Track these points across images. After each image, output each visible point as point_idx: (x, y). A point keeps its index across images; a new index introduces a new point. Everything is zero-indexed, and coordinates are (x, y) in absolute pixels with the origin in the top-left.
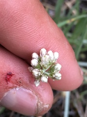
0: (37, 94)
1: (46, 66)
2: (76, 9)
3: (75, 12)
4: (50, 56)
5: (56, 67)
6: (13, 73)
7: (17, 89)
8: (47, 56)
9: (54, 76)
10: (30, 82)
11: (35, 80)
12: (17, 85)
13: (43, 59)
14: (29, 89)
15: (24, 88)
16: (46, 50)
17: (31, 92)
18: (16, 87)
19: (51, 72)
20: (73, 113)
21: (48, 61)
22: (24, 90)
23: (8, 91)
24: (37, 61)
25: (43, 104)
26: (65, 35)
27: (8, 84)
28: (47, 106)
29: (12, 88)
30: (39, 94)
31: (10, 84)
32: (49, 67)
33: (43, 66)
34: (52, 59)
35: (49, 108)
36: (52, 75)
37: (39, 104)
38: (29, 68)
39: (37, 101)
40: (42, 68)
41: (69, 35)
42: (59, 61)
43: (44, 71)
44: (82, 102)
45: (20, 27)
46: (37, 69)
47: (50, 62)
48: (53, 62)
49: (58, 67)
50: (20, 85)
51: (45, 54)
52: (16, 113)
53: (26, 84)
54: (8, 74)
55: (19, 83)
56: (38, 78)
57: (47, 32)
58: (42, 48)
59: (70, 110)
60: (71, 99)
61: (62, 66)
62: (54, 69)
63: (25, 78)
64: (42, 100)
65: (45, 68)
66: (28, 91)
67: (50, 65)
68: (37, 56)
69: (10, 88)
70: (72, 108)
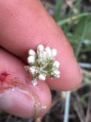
0: (34, 94)
1: (44, 63)
2: (77, 7)
3: (75, 11)
4: (48, 53)
5: (54, 64)
6: (8, 73)
7: (13, 90)
8: (44, 52)
9: (52, 74)
10: (26, 82)
11: (32, 79)
12: (12, 85)
13: (41, 55)
14: (25, 90)
15: (20, 88)
16: (43, 47)
17: (27, 93)
18: (12, 88)
19: (49, 70)
20: (73, 116)
21: (46, 58)
22: (20, 90)
23: (3, 92)
24: (34, 58)
25: (41, 105)
26: (65, 34)
27: (3, 84)
28: (45, 107)
29: (7, 88)
30: (37, 95)
31: (5, 85)
32: (47, 64)
33: (40, 63)
34: (50, 55)
35: (47, 109)
36: (50, 73)
37: (36, 105)
38: (25, 67)
39: (34, 102)
40: (39, 66)
41: (70, 35)
42: (57, 58)
43: (41, 69)
44: (83, 104)
45: (16, 21)
46: (34, 67)
47: (47, 59)
48: (51, 59)
49: (57, 64)
50: (15, 86)
51: (42, 50)
52: (13, 116)
53: (23, 84)
54: (2, 74)
55: (15, 84)
56: (35, 77)
57: (44, 27)
58: (40, 44)
59: (70, 113)
60: (71, 102)
61: (60, 64)
62: (52, 67)
63: (22, 78)
64: (39, 101)
65: (43, 65)
66: (24, 91)
67: (47, 62)
68: (34, 53)
69: (5, 88)
70: (72, 111)
